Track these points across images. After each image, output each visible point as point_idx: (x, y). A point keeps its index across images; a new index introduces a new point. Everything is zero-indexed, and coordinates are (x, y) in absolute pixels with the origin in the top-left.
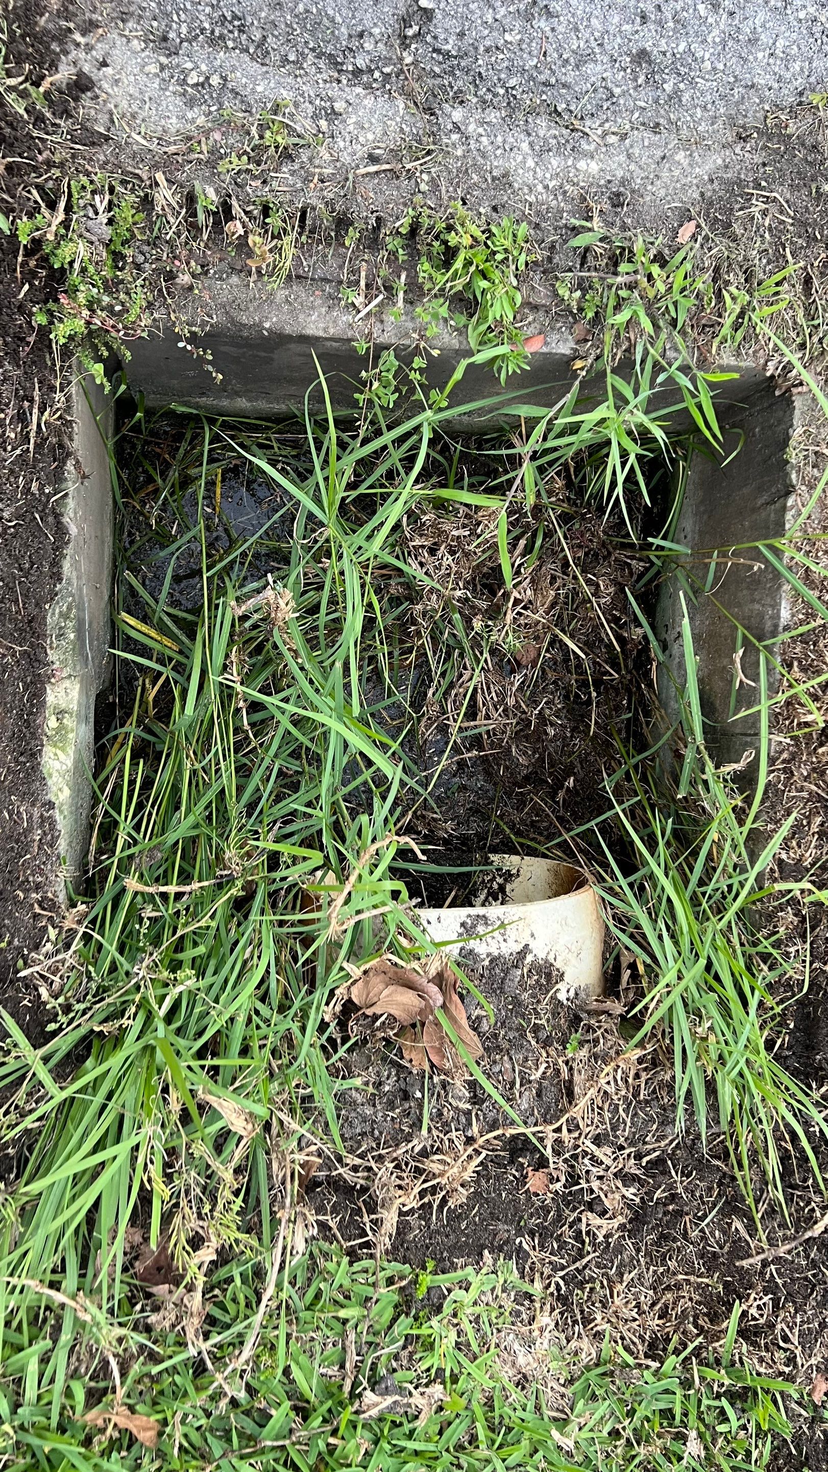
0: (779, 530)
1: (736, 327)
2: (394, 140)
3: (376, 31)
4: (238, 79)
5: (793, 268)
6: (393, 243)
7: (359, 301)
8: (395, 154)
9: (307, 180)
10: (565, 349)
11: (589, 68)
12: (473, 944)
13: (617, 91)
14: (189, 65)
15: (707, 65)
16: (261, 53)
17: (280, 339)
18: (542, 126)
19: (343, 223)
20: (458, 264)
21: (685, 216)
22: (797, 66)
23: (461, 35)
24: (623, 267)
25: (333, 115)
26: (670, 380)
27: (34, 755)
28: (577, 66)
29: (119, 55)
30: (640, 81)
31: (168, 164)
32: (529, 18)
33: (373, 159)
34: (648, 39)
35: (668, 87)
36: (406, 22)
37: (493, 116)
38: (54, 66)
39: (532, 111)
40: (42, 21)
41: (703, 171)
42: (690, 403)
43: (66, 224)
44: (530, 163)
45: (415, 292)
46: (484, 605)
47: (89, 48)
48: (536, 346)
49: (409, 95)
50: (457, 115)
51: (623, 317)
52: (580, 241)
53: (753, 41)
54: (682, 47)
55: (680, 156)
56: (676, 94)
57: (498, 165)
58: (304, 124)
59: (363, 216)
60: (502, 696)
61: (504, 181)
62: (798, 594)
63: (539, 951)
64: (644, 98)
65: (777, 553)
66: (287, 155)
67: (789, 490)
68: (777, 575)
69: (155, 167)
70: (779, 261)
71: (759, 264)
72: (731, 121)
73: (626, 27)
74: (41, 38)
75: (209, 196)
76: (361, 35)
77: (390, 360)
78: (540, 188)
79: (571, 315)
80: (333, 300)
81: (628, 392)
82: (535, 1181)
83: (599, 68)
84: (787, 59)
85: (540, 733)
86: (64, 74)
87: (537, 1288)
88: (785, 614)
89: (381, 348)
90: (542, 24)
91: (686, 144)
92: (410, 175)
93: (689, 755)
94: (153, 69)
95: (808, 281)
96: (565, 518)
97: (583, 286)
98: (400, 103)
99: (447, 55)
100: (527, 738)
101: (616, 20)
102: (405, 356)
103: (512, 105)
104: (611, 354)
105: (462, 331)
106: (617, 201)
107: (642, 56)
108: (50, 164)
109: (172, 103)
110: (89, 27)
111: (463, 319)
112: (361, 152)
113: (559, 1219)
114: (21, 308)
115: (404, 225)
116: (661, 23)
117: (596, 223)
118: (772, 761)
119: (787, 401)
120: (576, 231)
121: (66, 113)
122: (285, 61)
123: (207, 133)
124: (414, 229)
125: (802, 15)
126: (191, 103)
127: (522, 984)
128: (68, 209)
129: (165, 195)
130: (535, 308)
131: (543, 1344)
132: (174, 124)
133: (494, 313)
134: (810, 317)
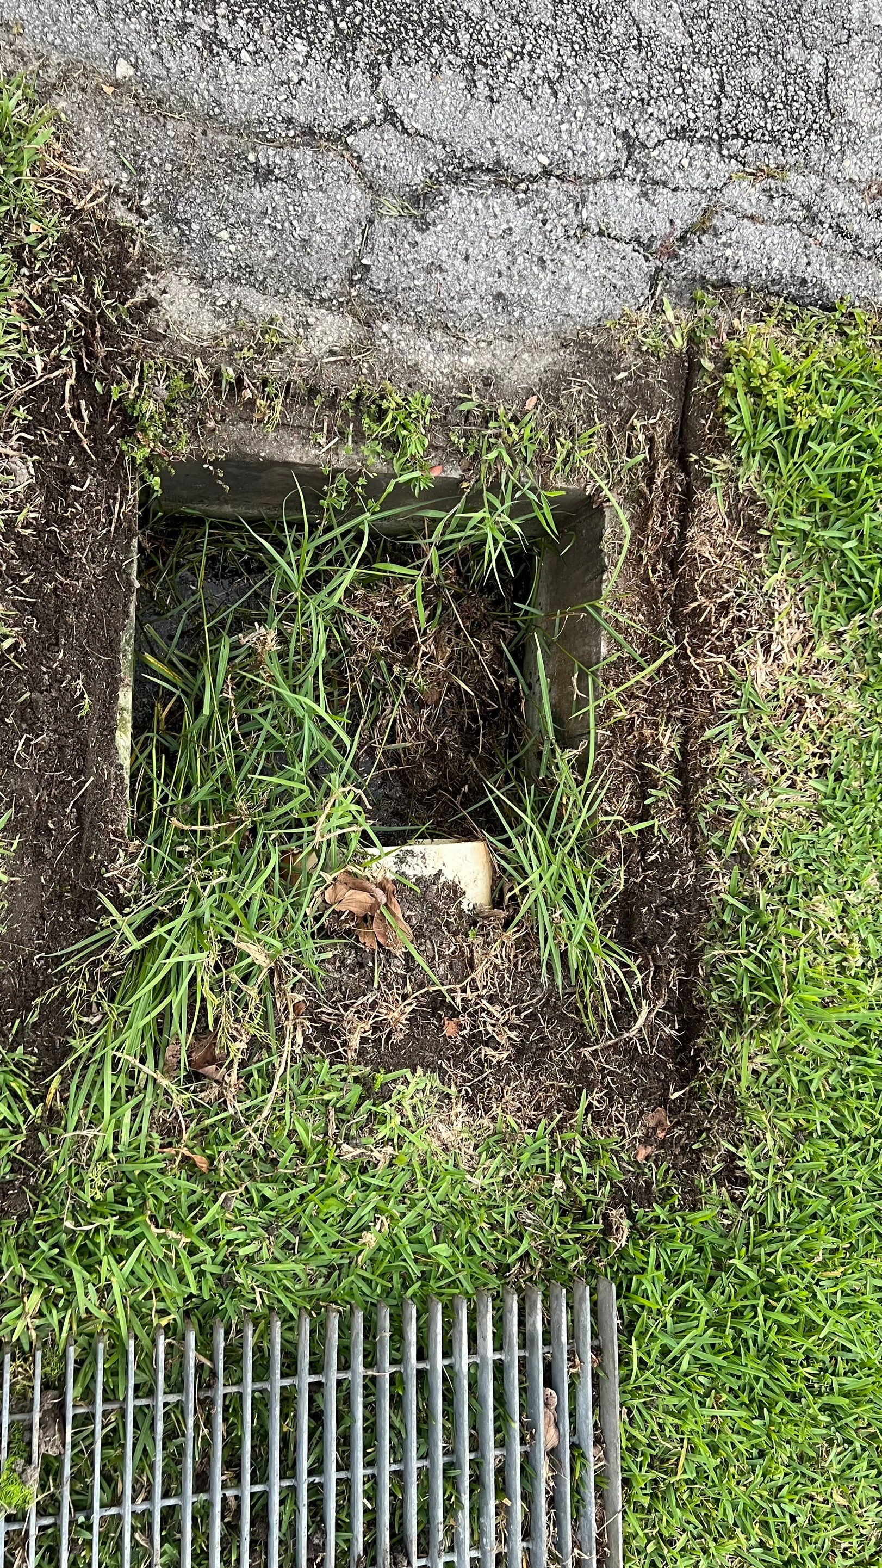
0: (598, 595)
1: (565, 462)
2: (345, 342)
3: (334, 277)
4: (248, 303)
5: (599, 426)
6: (345, 405)
7: (322, 441)
8: (346, 350)
9: (291, 364)
10: (456, 475)
11: (467, 302)
12: (404, 868)
13: (485, 316)
14: (218, 294)
15: (540, 302)
16: (263, 287)
17: (270, 464)
18: (438, 335)
19: (313, 392)
20: (388, 419)
21: (530, 393)
22: (595, 304)
23: (388, 280)
24: (492, 424)
25: (307, 326)
26: (524, 496)
27: (112, 732)
28: (460, 301)
29: (174, 287)
30: (499, 309)
31: (204, 353)
32: (429, 272)
33: (332, 353)
34: (503, 286)
35: (517, 314)
36: (353, 272)
37: (408, 329)
38: (133, 294)
39: (432, 326)
40: (128, 266)
41: (539, 366)
42: (538, 513)
43: (139, 389)
44: (431, 358)
45: (360, 436)
46: (400, 656)
47: (155, 282)
48: (436, 473)
49: (355, 315)
50: (385, 328)
51: (493, 455)
52: (464, 407)
53: (567, 289)
54: (524, 291)
55: (526, 356)
56: (521, 319)
57: (411, 358)
58: (288, 330)
59: (327, 387)
60: (414, 725)
61: (415, 368)
62: (611, 637)
63: (448, 876)
64: (502, 320)
65: (598, 610)
66: (279, 349)
67: (604, 569)
68: (598, 625)
69: (195, 355)
70: (590, 422)
71: (578, 424)
72: (557, 336)
73: (490, 279)
74: (126, 276)
75: (230, 373)
76: (325, 279)
77: (342, 479)
78: (438, 373)
79: (459, 454)
80: (305, 440)
81: (497, 503)
82: (450, 1028)
83: (473, 302)
84: (589, 300)
85: (442, 756)
86: (139, 297)
87: (453, 1090)
88: (604, 650)
89: (336, 471)
90: (438, 275)
91: (529, 349)
92: (356, 363)
93: (546, 749)
94: (196, 295)
95: (609, 435)
96: (456, 597)
97: (466, 435)
98: (350, 319)
99: (379, 292)
100: (433, 758)
101: (483, 274)
102: (353, 477)
103: (420, 323)
104: (485, 480)
105: (389, 462)
106: (486, 382)
107: (499, 296)
108: (130, 352)
109: (206, 316)
110: (156, 270)
111: (390, 455)
112: (325, 348)
113: (466, 1052)
114: (109, 440)
115: (353, 394)
116: (510, 277)
117: (474, 396)
118: (598, 747)
119: (600, 511)
120: (462, 400)
121: (140, 321)
122: (277, 292)
123: (227, 334)
124: (359, 396)
125: (597, 274)
126: (218, 316)
127: (438, 896)
128: (141, 380)
129: (202, 373)
130: (436, 448)
131: (458, 1126)
132: (206, 328)
133: (412, 450)
134: (612, 457)
